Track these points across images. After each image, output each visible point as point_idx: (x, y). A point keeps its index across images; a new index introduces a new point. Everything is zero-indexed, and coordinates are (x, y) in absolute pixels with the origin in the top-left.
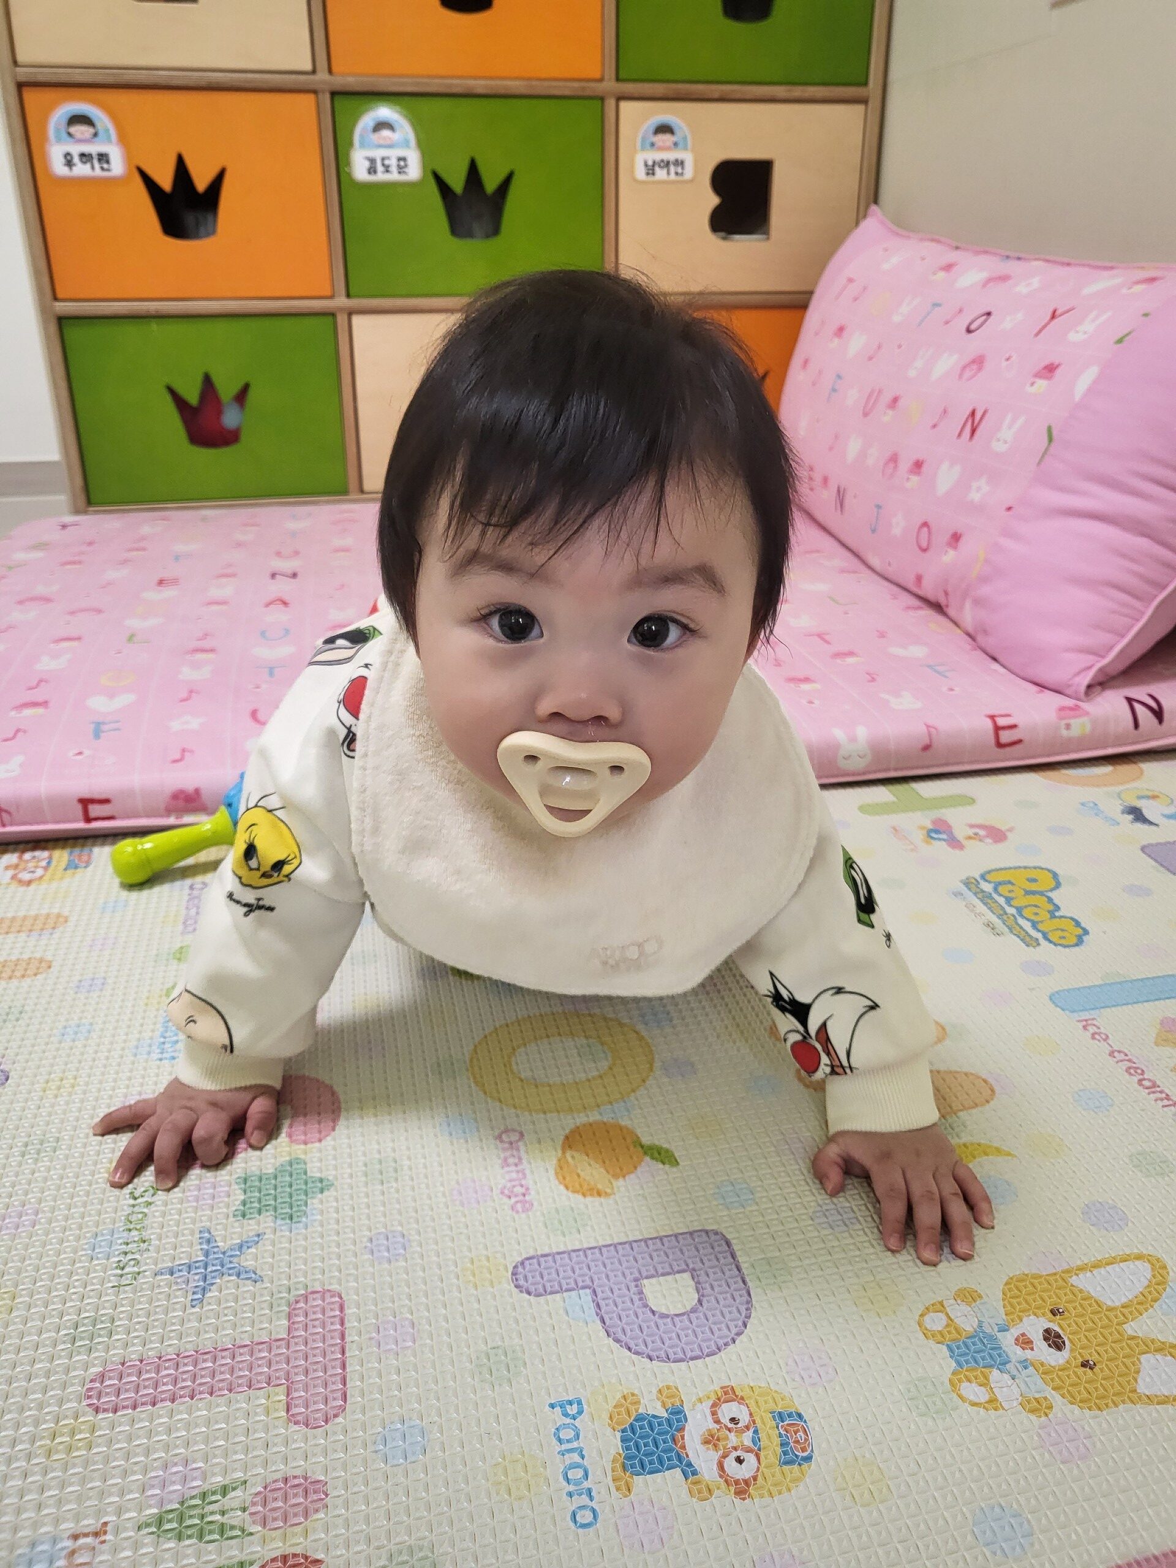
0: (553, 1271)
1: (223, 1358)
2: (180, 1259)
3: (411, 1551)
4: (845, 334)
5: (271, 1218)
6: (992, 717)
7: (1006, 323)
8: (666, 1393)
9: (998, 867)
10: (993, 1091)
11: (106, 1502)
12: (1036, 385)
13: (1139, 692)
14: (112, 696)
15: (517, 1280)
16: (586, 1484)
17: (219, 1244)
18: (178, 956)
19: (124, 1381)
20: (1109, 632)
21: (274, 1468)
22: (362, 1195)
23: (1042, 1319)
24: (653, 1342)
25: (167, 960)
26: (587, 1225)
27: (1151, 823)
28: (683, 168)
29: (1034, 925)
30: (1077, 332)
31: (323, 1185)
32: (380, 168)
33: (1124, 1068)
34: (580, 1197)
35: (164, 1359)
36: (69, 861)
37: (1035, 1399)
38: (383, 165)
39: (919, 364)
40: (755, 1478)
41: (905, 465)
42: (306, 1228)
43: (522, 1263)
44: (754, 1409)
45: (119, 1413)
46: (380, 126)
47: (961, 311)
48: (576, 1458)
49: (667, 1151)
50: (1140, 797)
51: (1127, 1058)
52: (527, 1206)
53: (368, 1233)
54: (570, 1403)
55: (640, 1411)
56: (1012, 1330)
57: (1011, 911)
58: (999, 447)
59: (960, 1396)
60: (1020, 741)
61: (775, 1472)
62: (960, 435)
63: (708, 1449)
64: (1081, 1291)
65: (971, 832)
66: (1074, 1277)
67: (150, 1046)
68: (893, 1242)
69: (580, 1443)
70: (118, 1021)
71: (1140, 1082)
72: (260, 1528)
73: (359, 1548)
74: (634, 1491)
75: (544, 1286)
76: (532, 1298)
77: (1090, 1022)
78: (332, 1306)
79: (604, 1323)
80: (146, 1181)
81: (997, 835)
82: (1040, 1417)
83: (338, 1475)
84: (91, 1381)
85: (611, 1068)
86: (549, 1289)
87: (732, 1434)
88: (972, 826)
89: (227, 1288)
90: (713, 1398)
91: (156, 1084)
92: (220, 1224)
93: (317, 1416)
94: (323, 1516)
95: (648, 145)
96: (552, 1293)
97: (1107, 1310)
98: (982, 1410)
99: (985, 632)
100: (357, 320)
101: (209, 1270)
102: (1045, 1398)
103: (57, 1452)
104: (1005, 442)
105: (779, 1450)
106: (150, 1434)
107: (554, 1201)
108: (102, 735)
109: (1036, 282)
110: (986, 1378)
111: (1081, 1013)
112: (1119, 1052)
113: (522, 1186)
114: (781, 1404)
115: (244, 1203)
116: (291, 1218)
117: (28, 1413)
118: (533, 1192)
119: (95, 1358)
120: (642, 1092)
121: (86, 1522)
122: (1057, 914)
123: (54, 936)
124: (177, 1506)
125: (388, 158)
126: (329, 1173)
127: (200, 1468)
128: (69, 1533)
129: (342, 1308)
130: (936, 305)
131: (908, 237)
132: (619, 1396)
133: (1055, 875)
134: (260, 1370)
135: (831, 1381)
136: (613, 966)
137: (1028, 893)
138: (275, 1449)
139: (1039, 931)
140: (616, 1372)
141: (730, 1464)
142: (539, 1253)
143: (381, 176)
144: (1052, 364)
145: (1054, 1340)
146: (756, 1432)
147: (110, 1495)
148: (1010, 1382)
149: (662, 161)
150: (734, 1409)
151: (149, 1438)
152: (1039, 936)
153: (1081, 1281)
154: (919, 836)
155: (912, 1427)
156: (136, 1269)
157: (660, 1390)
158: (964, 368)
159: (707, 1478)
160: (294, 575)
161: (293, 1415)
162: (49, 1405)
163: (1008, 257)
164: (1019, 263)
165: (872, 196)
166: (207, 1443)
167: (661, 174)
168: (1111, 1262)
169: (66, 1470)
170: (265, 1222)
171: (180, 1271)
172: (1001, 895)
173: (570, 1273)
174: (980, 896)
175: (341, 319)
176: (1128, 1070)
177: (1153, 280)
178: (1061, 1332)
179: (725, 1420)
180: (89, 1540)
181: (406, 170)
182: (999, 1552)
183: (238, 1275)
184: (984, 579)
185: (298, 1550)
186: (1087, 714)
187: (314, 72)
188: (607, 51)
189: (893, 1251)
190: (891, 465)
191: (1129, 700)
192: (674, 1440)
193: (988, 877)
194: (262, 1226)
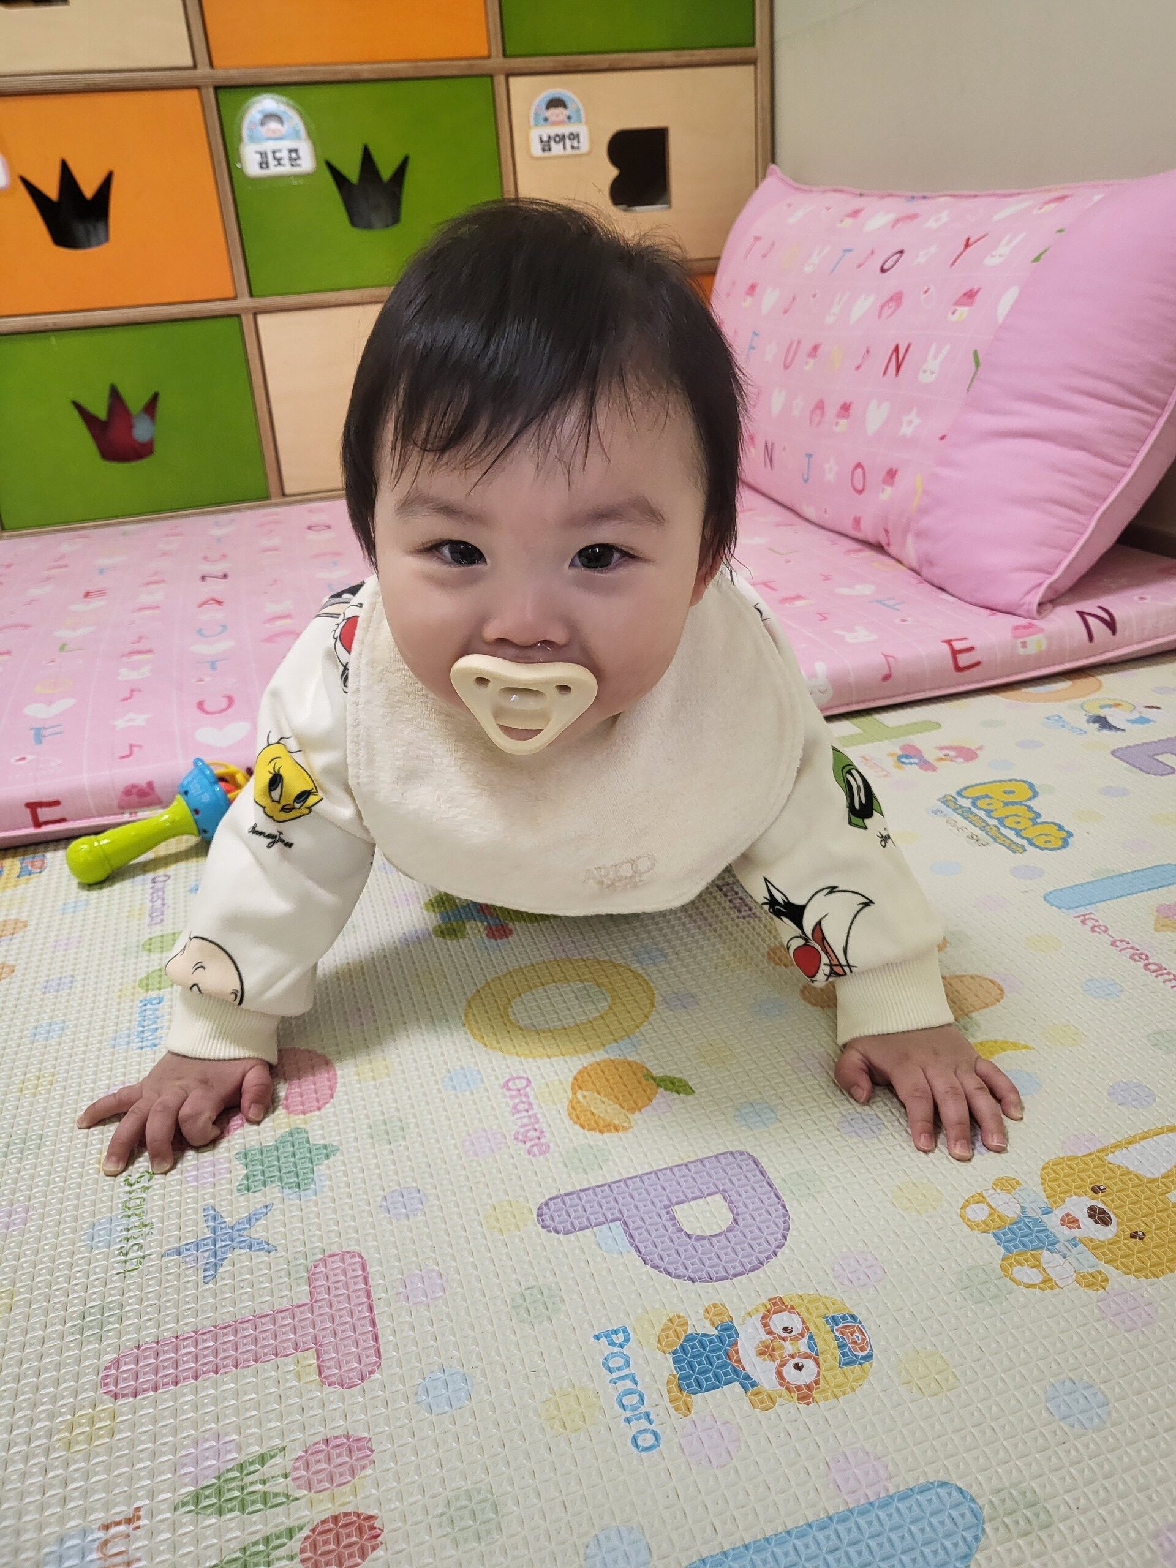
0: (580, 1208)
1: (244, 1329)
2: (187, 1238)
3: (469, 1495)
4: (758, 290)
5: (277, 1189)
6: (949, 642)
7: (920, 257)
8: (713, 1311)
9: (973, 783)
10: (1001, 990)
11: (136, 1486)
12: (957, 314)
13: (1090, 606)
14: (49, 703)
15: (543, 1221)
16: (643, 1409)
17: (226, 1220)
18: (147, 947)
19: (141, 1365)
20: (1056, 548)
21: (313, 1432)
22: (370, 1156)
23: (1084, 1198)
24: (693, 1265)
25: (137, 952)
26: (608, 1160)
27: (1118, 729)
28: (579, 142)
29: (1018, 833)
30: (993, 256)
31: (328, 1151)
32: (272, 162)
33: (1128, 956)
34: (597, 1134)
35: (181, 1338)
36: (21, 868)
37: (1091, 1274)
38: (275, 158)
39: (836, 309)
40: (817, 1382)
41: (832, 410)
42: (316, 1194)
43: (547, 1204)
44: (804, 1314)
45: (139, 1397)
46: (269, 117)
47: (872, 253)
48: (629, 1384)
49: (680, 1080)
50: (1102, 707)
51: (1129, 946)
52: (545, 1150)
53: (382, 1193)
54: (616, 1332)
55: (689, 1332)
56: (1056, 1212)
57: (993, 822)
58: (926, 378)
59: (1013, 1280)
60: (978, 663)
61: (836, 1374)
62: (885, 373)
63: (764, 1360)
64: (1119, 1167)
65: (941, 754)
66: (1110, 1155)
67: (129, 1036)
68: (923, 1141)
69: (632, 1369)
70: (91, 1016)
71: (1146, 966)
72: (306, 1492)
73: (413, 1499)
74: (694, 1409)
75: (572, 1223)
76: (561, 1236)
77: (1087, 917)
78: (354, 1267)
79: (640, 1252)
80: (140, 1167)
81: (968, 754)
82: (1097, 1290)
83: (381, 1430)
84: (106, 1368)
85: (611, 1008)
86: (578, 1226)
87: (788, 1342)
88: (941, 748)
89: (241, 1261)
90: (763, 1310)
91: (139, 1072)
92: (224, 1200)
93: (351, 1375)
94: (371, 1472)
95: (542, 121)
96: (581, 1229)
97: (1148, 1182)
98: (1037, 1291)
99: (931, 563)
100: (262, 320)
101: (218, 1245)
102: (1100, 1272)
103: (78, 1443)
104: (932, 373)
105: (837, 1352)
106: (175, 1413)
107: (571, 1141)
108: (44, 740)
109: (944, 216)
110: (1038, 1260)
111: (1077, 910)
112: (1121, 941)
113: (536, 1130)
114: (832, 1308)
115: (247, 1177)
116: (299, 1186)
117: (41, 1408)
118: (547, 1135)
119: (108, 1345)
120: (646, 1027)
121: (117, 1510)
122: (1039, 821)
123: (14, 941)
124: (214, 1481)
125: (280, 151)
126: (333, 1139)
127: (233, 1440)
128: (99, 1523)
129: (364, 1268)
130: (846, 251)
131: (811, 191)
132: (665, 1320)
133: (1031, 786)
134: (285, 1337)
135: (880, 1281)
136: (610, 886)
137: (1006, 804)
138: (311, 1413)
139: (1023, 838)
140: (659, 1297)
141: (789, 1372)
142: (562, 1192)
143: (274, 170)
144: (971, 291)
145: (1099, 1216)
146: (811, 1338)
147: (140, 1479)
148: (1062, 1261)
149: (557, 135)
150: (785, 1318)
151: (175, 1418)
152: (1025, 842)
153: (1118, 1158)
154: (889, 763)
155: (970, 1315)
156: (140, 1254)
157: (706, 1309)
158: (882, 307)
159: (767, 1387)
160: (225, 576)
161: (325, 1377)
162: (63, 1397)
163: (913, 197)
164: (924, 201)
165: (769, 155)
166: (238, 1415)
167: (557, 149)
168: (1144, 1137)
169: (89, 1460)
170: (272, 1193)
171: (187, 1250)
172: (980, 809)
173: (598, 1208)
174: (959, 811)
175: (247, 320)
176: (1132, 957)
177: (1062, 198)
178: (1106, 1208)
179: (778, 1330)
180: (122, 1528)
181: (298, 162)
182: (1077, 1425)
183: (250, 1248)
184: (923, 511)
185: (349, 1509)
186: (1042, 630)
187: (195, 67)
188: (491, 27)
189: (926, 1152)
190: (818, 412)
191: (1082, 614)
192: (728, 1355)
193: (964, 793)
194: (268, 1198)
